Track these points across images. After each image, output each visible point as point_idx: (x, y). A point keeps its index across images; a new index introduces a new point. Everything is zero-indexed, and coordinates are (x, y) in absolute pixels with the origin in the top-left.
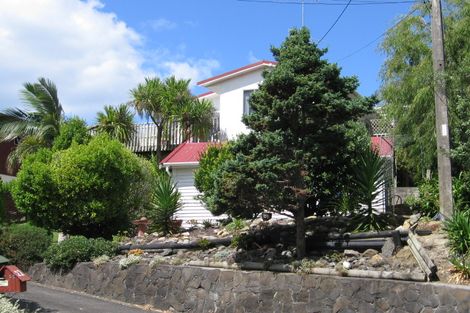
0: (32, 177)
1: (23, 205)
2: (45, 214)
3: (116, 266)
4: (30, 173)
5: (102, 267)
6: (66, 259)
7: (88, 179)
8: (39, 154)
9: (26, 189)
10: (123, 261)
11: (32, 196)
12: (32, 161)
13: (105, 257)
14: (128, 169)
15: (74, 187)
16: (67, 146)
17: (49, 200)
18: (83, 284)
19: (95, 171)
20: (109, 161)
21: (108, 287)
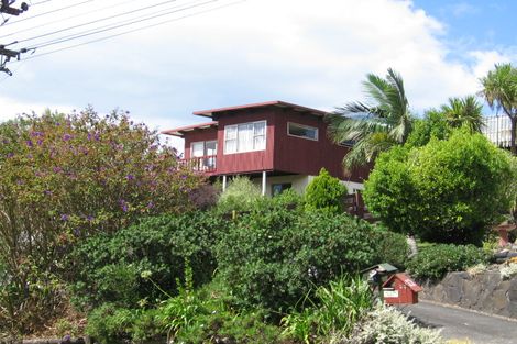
0: (388, 177)
1: (378, 209)
2: (404, 219)
3: (496, 277)
4: (386, 173)
5: (479, 277)
6: (435, 268)
7: (452, 179)
8: (393, 152)
9: (381, 191)
10: (504, 271)
11: (389, 198)
12: (387, 159)
13: (481, 267)
14: (497, 167)
15: (437, 188)
16: (425, 142)
17: (407, 202)
18: (456, 297)
19: (460, 169)
20: (475, 158)
21: (488, 299)
